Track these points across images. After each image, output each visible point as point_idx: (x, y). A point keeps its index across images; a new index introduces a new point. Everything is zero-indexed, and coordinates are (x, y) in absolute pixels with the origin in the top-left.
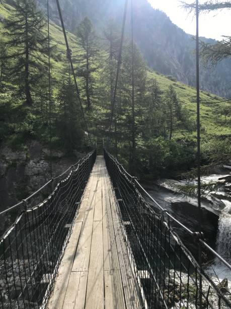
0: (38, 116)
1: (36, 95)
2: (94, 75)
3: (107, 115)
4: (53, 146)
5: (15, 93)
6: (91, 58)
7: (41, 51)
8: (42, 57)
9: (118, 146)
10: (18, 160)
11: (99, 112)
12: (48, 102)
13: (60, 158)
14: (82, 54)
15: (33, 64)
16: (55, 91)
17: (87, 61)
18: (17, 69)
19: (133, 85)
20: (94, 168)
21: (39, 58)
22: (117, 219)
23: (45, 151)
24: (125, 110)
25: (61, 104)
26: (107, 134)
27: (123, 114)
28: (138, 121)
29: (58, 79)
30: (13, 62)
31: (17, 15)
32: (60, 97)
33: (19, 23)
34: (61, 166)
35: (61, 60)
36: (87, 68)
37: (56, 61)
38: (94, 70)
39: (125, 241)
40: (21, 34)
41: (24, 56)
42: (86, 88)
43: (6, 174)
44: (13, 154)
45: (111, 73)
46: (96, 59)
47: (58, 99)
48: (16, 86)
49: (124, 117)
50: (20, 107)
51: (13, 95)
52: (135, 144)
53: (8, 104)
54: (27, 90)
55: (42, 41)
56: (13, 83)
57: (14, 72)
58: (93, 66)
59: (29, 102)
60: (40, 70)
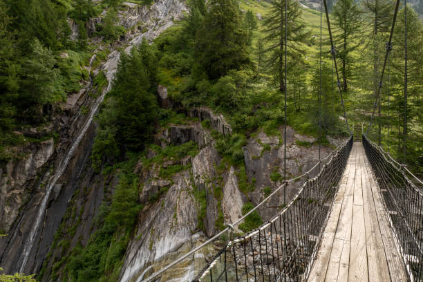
0: (291, 103)
1: (290, 83)
2: (352, 54)
3: (369, 97)
4: (306, 132)
5: (270, 82)
6: (350, 36)
7: (295, 40)
8: (296, 45)
9: (382, 132)
10: (272, 144)
11: (358, 95)
12: (301, 88)
13: (312, 144)
14: (339, 33)
15: (287, 53)
16: (309, 77)
17: (345, 41)
18: (273, 60)
19: (406, 59)
20: (350, 156)
21: (293, 47)
22: (380, 207)
23: (297, 136)
24: (393, 90)
25: (314, 90)
26: (369, 119)
27: (391, 95)
28: (413, 101)
29: (311, 64)
30: (269, 55)
31: (274, 11)
32: (314, 83)
33: (276, 18)
34: (313, 152)
35: (314, 44)
36: (345, 48)
37: (309, 45)
38: (353, 49)
39: (390, 226)
40: (277, 28)
41: (279, 48)
42: (343, 70)
43: (261, 156)
44: (268, 139)
45: (375, 51)
46: (355, 37)
47: (311, 85)
48: (271, 76)
49: (392, 98)
50: (274, 95)
51: (268, 85)
52: (406, 130)
53: (264, 94)
54: (281, 79)
55: (294, 31)
56: (269, 73)
57: (269, 65)
58: (352, 45)
59: (283, 90)
60: (294, 58)
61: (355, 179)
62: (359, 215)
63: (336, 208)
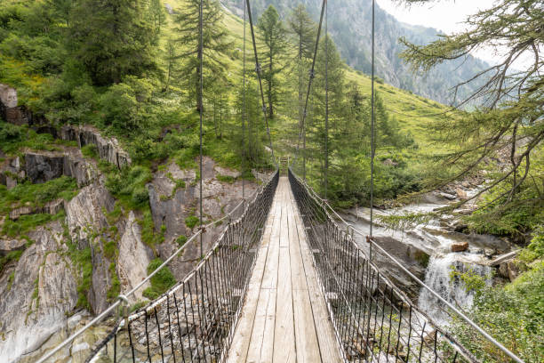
0: (210, 128)
1: (209, 102)
2: (278, 76)
3: (294, 126)
4: (229, 164)
5: (184, 99)
6: (276, 56)
7: (216, 49)
8: (217, 56)
9: (306, 165)
10: (187, 179)
11: (284, 123)
12: (223, 110)
13: (236, 179)
14: (265, 51)
15: (207, 65)
16: (232, 97)
17: (271, 61)
18: (187, 71)
19: (327, 90)
20: (277, 192)
21: (212, 57)
22: (305, 245)
23: (218, 169)
24: (317, 121)
25: (238, 114)
26: (294, 151)
27: (314, 126)
28: (333, 135)
29: (235, 82)
30: (183, 63)
31: (190, 7)
32: (238, 105)
33: (191, 17)
34: (237, 189)
35: (238, 58)
36: (271, 68)
37: (232, 59)
38: (279, 71)
39: (313, 266)
40: (193, 29)
41: (196, 55)
42: (268, 93)
43: (173, 195)
44: (182, 172)
45: (300, 76)
46: (281, 58)
47: (235, 107)
48: (185, 91)
49: (315, 130)
50: (189, 117)
51: (182, 102)
52: (328, 164)
53: (176, 113)
54: (199, 97)
55: (215, 38)
56: (182, 87)
57: (183, 74)
58: (277, 66)
59: (200, 110)
60: (214, 71)
61: (281, 218)
62: (285, 258)
63: (262, 253)
